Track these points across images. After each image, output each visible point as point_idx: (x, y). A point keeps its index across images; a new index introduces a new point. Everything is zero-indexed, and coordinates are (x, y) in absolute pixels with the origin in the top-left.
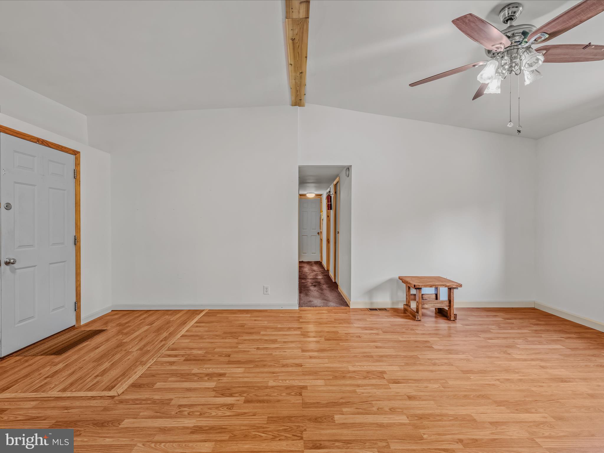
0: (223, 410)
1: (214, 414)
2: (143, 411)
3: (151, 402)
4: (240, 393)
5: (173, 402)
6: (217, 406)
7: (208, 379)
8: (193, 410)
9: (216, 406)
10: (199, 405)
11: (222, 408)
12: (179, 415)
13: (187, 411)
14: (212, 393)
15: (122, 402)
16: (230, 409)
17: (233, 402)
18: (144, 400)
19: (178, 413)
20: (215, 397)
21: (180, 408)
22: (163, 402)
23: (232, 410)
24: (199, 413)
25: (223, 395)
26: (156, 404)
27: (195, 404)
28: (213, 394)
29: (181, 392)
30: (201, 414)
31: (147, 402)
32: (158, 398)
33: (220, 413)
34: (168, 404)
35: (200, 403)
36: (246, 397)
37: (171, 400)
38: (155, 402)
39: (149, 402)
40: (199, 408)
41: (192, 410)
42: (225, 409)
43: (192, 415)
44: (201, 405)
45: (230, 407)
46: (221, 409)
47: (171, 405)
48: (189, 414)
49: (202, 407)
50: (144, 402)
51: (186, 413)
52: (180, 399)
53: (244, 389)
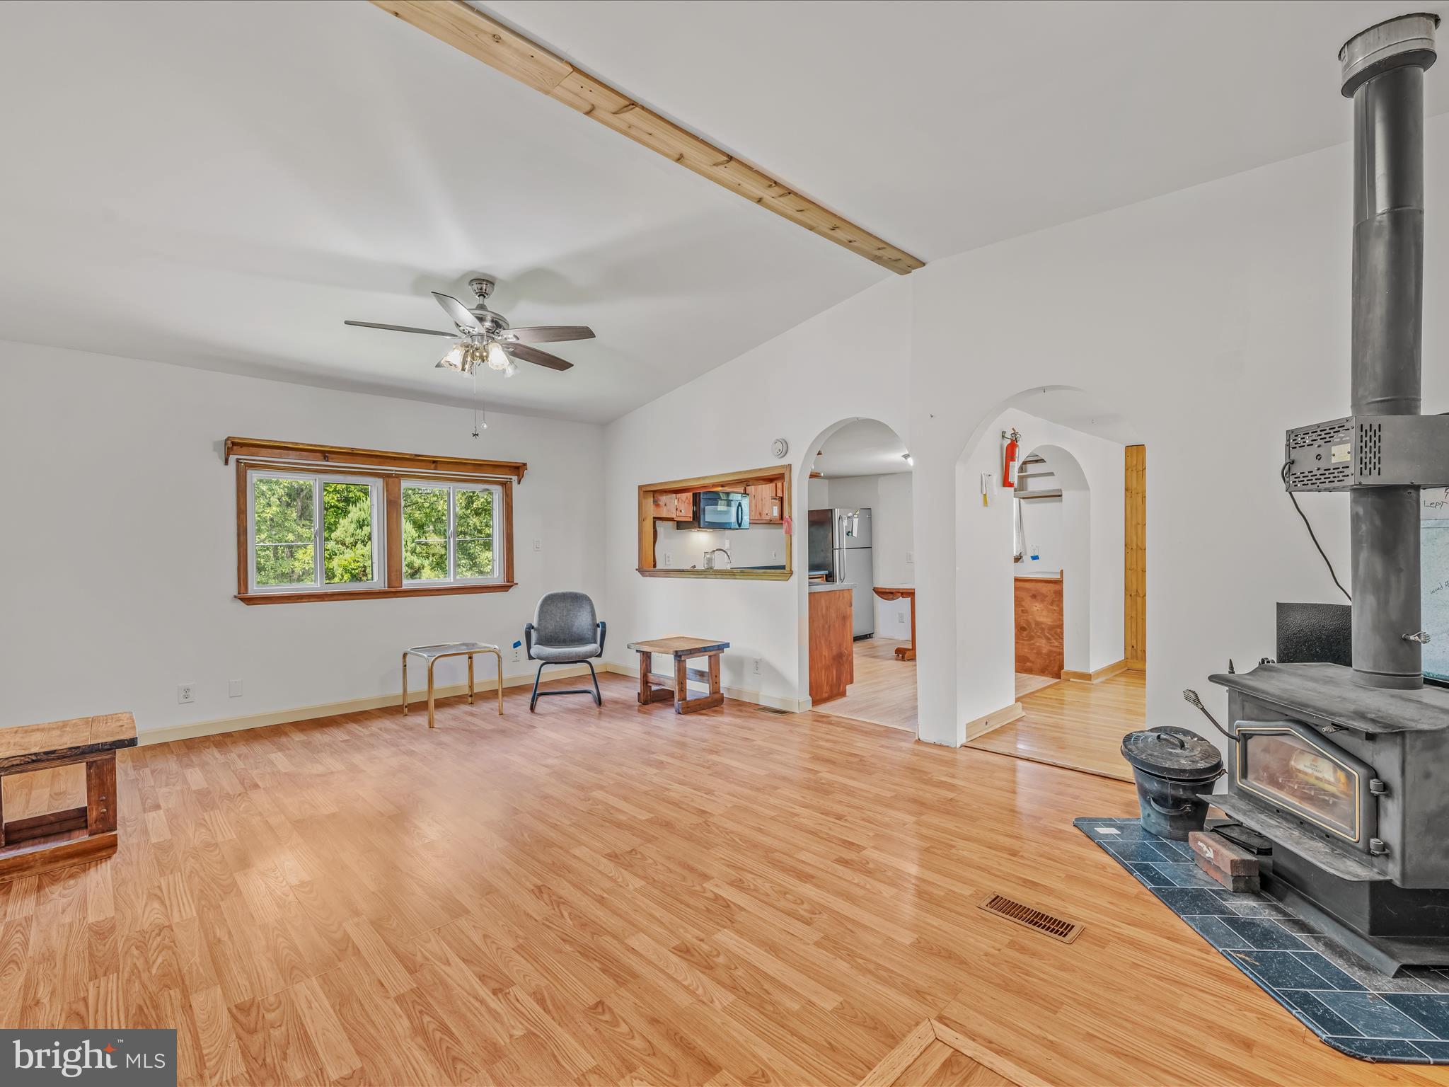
0: (751, 884)
1: (768, 885)
2: (875, 945)
3: (857, 959)
4: (700, 895)
5: (816, 936)
6: (753, 893)
7: (718, 955)
8: (793, 905)
9: (757, 894)
10: (777, 909)
11: (749, 886)
12: (817, 909)
13: (802, 909)
14: (739, 919)
15: (917, 992)
16: (740, 880)
17: (727, 887)
18: (870, 972)
19: (818, 912)
20: (742, 909)
21: (811, 919)
22: (834, 947)
23: (739, 876)
24: (787, 896)
25: (727, 905)
26: (848, 948)
27: (782, 914)
28: (740, 917)
29: (792, 951)
30: (785, 893)
31: (864, 963)
32: (841, 961)
33: (759, 881)
34: (826, 937)
35: (775, 910)
36: (699, 884)
37: (817, 944)
38: (849, 955)
39: (860, 961)
40: (783, 904)
41: (794, 907)
42: (746, 884)
43: (800, 899)
44: (774, 908)
45: (738, 884)
46: (752, 887)
47: (823, 933)
48: (803, 903)
49: (776, 903)
50: (872, 967)
51: (806, 906)
52: (801, 937)
53: (686, 898)
